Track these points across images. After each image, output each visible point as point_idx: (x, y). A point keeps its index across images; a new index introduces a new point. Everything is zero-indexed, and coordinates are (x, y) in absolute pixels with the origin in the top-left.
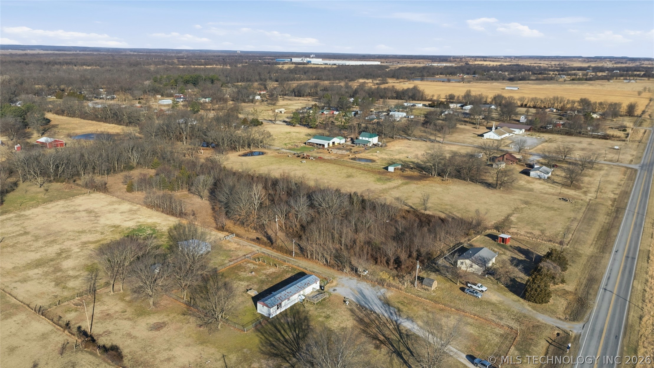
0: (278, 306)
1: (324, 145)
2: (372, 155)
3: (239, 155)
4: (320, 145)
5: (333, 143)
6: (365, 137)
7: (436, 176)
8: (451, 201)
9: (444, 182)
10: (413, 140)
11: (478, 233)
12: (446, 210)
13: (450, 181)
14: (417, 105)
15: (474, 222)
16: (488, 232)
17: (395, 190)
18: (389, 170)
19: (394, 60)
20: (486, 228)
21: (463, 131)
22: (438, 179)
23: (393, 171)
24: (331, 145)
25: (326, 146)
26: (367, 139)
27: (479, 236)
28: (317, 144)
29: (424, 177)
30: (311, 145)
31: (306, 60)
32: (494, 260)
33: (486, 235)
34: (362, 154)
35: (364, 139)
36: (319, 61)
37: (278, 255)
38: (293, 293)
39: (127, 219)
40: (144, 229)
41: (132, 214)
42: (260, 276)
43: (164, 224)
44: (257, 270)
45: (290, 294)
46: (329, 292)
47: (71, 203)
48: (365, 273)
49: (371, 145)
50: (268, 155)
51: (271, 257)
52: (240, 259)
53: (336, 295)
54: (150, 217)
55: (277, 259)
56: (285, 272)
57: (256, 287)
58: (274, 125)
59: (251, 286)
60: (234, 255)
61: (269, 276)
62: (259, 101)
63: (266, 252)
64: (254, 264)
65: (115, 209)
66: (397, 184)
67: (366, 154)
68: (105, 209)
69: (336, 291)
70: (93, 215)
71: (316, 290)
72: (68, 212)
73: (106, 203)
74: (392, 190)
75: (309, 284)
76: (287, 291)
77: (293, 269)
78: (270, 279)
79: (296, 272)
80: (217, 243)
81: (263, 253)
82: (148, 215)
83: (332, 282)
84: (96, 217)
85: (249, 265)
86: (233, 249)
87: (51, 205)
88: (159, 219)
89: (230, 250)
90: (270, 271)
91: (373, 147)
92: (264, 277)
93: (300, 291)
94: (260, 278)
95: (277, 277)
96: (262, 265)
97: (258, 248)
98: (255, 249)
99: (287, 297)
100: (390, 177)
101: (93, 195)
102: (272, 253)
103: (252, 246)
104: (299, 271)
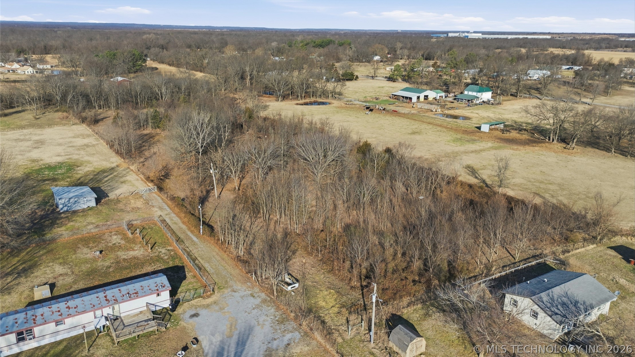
0: (20, 334)
1: (411, 99)
2: (472, 112)
3: (297, 104)
4: (407, 98)
5: (426, 97)
6: (473, 91)
7: (555, 141)
8: (563, 179)
9: (565, 150)
10: (545, 100)
11: (593, 239)
12: (546, 190)
13: (579, 149)
15: (589, 216)
16: (619, 240)
17: (473, 155)
18: (482, 130)
20: (615, 233)
22: (560, 146)
23: (487, 130)
24: (422, 99)
25: (414, 100)
26: (474, 94)
27: (592, 246)
28: (403, 97)
29: (535, 142)
30: (395, 98)
31: (463, 35)
32: (605, 309)
33: (611, 248)
34: (457, 111)
35: (470, 93)
36: (478, 36)
37: (181, 228)
38: (79, 309)
39: (63, 154)
40: (61, 167)
41: (79, 150)
42: (104, 260)
43: (95, 164)
44: (115, 248)
45: (72, 311)
46: (178, 320)
47: (38, 131)
48: (289, 288)
49: (478, 102)
50: (332, 105)
51: (165, 230)
52: (114, 226)
53: (184, 328)
54: (94, 154)
55: (169, 235)
56: (152, 260)
57: (69, 280)
58: (372, 80)
59: (61, 278)
60: (117, 218)
61: (118, 262)
62: (377, 62)
63: (168, 220)
64: (125, 237)
65: (71, 142)
66: (482, 148)
67: (464, 111)
68: (61, 141)
69: (195, 319)
70: (35, 145)
71: (158, 308)
72: (17, 140)
73: (73, 135)
74: (467, 154)
75: (136, 295)
76: (71, 303)
77: (173, 258)
78: (111, 270)
79: (171, 264)
80: (122, 196)
81: (163, 221)
82: (95, 152)
83: (209, 297)
84: (35, 148)
85: (115, 237)
86: (129, 209)
87: (15, 132)
88: (101, 158)
89: (122, 210)
90: (132, 253)
91: (480, 104)
92: (107, 264)
93: (101, 308)
94: (100, 263)
95: (126, 268)
96: (133, 241)
97: (166, 212)
98: (159, 213)
99: (56, 316)
100: (476, 138)
101: (74, 127)
102: (175, 223)
103: (161, 208)
104: (177, 263)
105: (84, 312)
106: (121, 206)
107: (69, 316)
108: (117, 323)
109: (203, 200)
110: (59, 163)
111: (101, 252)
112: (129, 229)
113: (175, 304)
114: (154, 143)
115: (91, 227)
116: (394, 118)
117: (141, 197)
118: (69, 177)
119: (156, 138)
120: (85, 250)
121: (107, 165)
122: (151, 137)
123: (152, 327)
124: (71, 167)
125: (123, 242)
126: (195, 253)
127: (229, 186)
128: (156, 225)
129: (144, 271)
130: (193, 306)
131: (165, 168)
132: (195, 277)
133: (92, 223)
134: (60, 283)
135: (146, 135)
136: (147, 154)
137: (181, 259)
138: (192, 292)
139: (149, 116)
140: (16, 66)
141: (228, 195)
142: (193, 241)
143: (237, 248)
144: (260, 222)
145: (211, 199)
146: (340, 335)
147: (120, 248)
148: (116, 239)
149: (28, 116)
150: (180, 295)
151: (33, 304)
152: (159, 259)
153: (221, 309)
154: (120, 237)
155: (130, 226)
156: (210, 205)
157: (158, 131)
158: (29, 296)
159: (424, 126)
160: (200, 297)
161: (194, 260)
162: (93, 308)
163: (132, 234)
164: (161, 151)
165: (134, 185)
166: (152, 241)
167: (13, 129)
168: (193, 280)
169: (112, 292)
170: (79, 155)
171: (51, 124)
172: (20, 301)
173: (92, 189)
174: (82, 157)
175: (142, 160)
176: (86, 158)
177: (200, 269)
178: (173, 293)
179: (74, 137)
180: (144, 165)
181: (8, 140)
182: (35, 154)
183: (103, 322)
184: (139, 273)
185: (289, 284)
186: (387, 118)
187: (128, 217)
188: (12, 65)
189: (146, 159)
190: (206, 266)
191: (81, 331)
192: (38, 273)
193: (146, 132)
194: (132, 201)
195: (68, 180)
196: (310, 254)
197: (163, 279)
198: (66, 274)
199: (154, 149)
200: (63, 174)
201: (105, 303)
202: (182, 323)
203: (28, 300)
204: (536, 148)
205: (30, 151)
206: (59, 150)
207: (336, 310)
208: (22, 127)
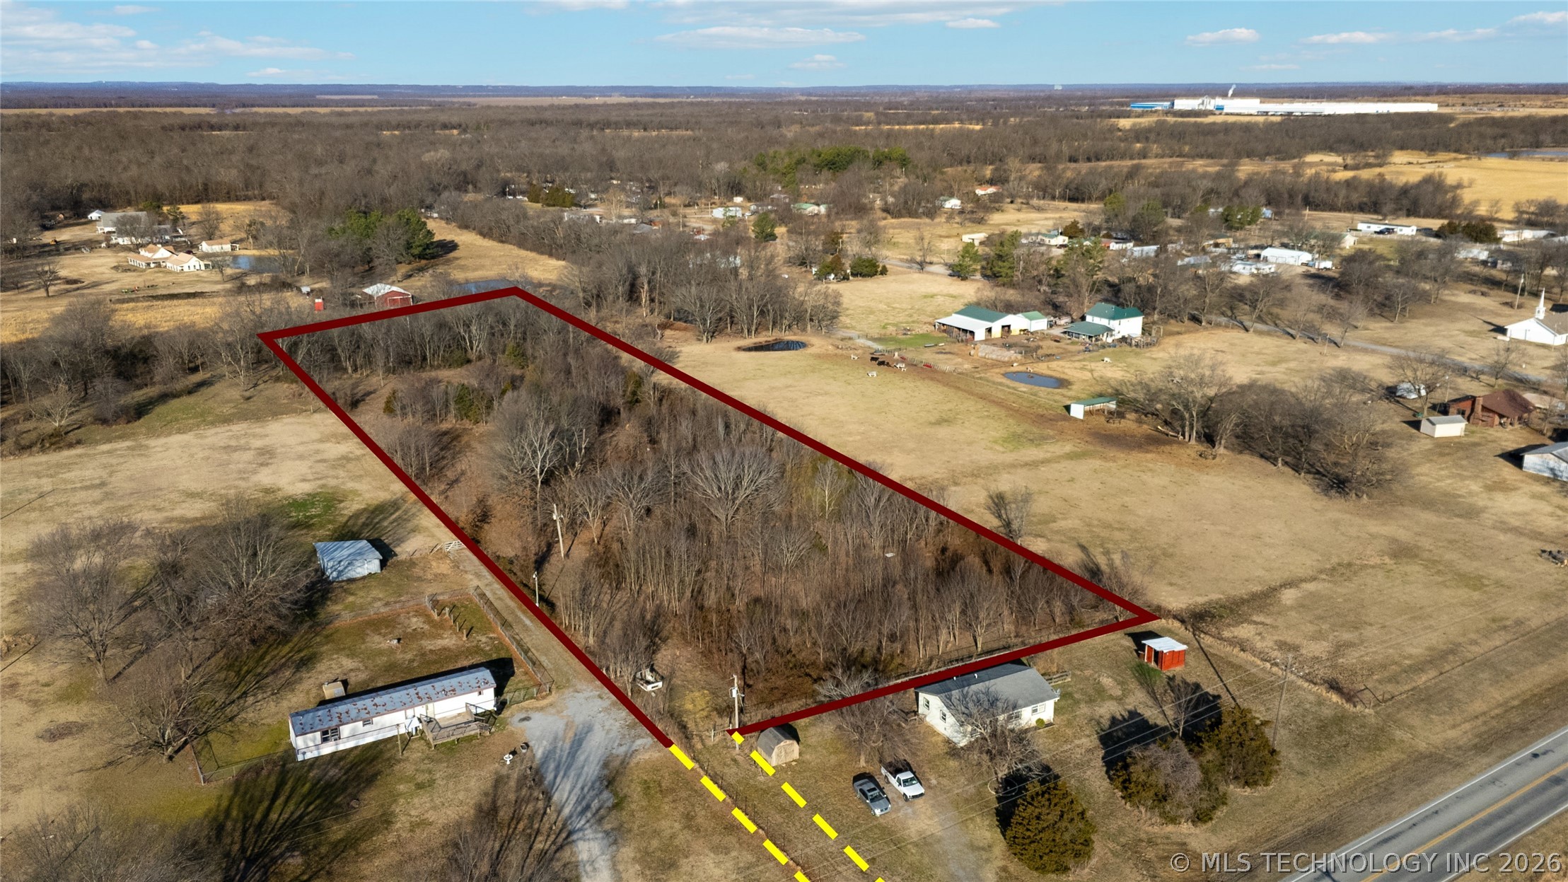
0: (325, 733)
1: (972, 334)
2: (1081, 368)
3: (739, 349)
4: (966, 332)
5: (1007, 328)
6: (1102, 315)
7: (1193, 442)
9: (1198, 460)
10: (1256, 332)
13: (1225, 458)
14: (1397, 229)
16: (1154, 625)
17: (1023, 470)
18: (1072, 414)
19: (1492, 97)
21: (1455, 311)
22: (1195, 450)
23: (1081, 414)
24: (997, 332)
25: (978, 336)
28: (960, 330)
29: (1156, 442)
30: (944, 331)
31: (1211, 104)
32: (1046, 712)
34: (1054, 364)
35: (1097, 320)
36: (1250, 106)
37: (508, 607)
38: (389, 707)
39: (311, 477)
40: (313, 503)
41: (334, 467)
42: (404, 652)
43: (367, 496)
44: (416, 635)
45: (380, 709)
46: (505, 723)
47: (257, 429)
48: (649, 688)
49: (1110, 340)
50: (809, 351)
51: (485, 609)
52: (411, 603)
53: (512, 733)
54: (361, 476)
55: (491, 616)
56: (469, 652)
57: (363, 676)
58: (917, 276)
59: (353, 674)
60: (414, 590)
61: (423, 655)
62: (951, 214)
63: (489, 594)
64: (429, 620)
65: (317, 452)
66: (1048, 455)
67: (1067, 364)
68: (301, 449)
69: (526, 723)
70: (261, 460)
71: (479, 711)
72: (227, 449)
73: (318, 436)
74: (1012, 471)
75: (453, 692)
76: (378, 700)
77: (497, 649)
78: (415, 664)
79: (495, 656)
80: (417, 555)
81: (483, 595)
82: (362, 472)
83: (544, 698)
84: (262, 465)
85: (415, 620)
86: (429, 577)
87: (218, 430)
88: (374, 483)
89: (419, 579)
90: (440, 643)
91: (1113, 345)
92: (409, 656)
93: (413, 706)
94: (399, 656)
95: (435, 662)
96: (439, 626)
97: (486, 582)
98: (475, 582)
99: (363, 714)
100: (1051, 433)
101: (317, 416)
102: (500, 599)
103: (478, 575)
104: (503, 655)
105: (394, 710)
106: (417, 571)
107: (378, 714)
108: (432, 725)
109: (541, 562)
110: (309, 495)
111: (399, 640)
112: (433, 608)
113: (501, 705)
114: (459, 452)
115: (379, 604)
116: (919, 384)
117: (447, 556)
118: (330, 522)
119: (465, 439)
120: (377, 638)
121: (383, 496)
122: (454, 439)
123: (474, 729)
124: (331, 500)
125: (426, 627)
126: (528, 641)
127: (584, 536)
128: (471, 601)
129: (459, 665)
130: (522, 709)
131: (481, 501)
132: (526, 673)
133: (380, 599)
134: (353, 679)
135: (445, 433)
136: (450, 474)
137: (508, 650)
138: (523, 692)
139: (451, 397)
140: (162, 253)
141: (581, 552)
142: (525, 625)
143: (587, 635)
144: (623, 596)
145: (553, 559)
146: (702, 740)
147: (423, 635)
148: (416, 623)
149: (229, 392)
150: (507, 696)
151: (324, 703)
152: (478, 650)
153: (559, 712)
154: (421, 619)
155: (435, 603)
156: (552, 567)
157: (467, 424)
158: (318, 695)
159: (971, 404)
160: (532, 698)
161: (526, 651)
162: (404, 706)
163: (439, 614)
164: (474, 468)
165: (433, 536)
166: (467, 625)
167: (213, 424)
168: (524, 678)
169: (424, 688)
170: (337, 478)
171: (275, 411)
172: (310, 702)
173: (369, 541)
174: (343, 483)
175: (443, 487)
176: (350, 485)
177: (534, 664)
178: (499, 692)
179: (321, 441)
180: (446, 497)
181: (212, 448)
182: (265, 478)
183: (416, 723)
184: (451, 667)
185: (648, 683)
186: (906, 383)
187: (430, 590)
188: (154, 251)
189: (452, 484)
190: (543, 659)
191: (394, 733)
192: (321, 666)
193: (445, 426)
194: (434, 564)
195: (330, 526)
196: (688, 643)
197: (486, 674)
198: (358, 669)
199: (462, 465)
200: (319, 516)
201: (416, 700)
202: (509, 728)
203: (318, 700)
204: (1149, 456)
205: (255, 472)
206: (303, 467)
207: (705, 713)
208: (227, 420)
